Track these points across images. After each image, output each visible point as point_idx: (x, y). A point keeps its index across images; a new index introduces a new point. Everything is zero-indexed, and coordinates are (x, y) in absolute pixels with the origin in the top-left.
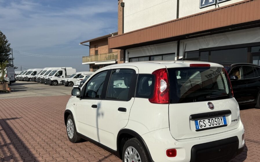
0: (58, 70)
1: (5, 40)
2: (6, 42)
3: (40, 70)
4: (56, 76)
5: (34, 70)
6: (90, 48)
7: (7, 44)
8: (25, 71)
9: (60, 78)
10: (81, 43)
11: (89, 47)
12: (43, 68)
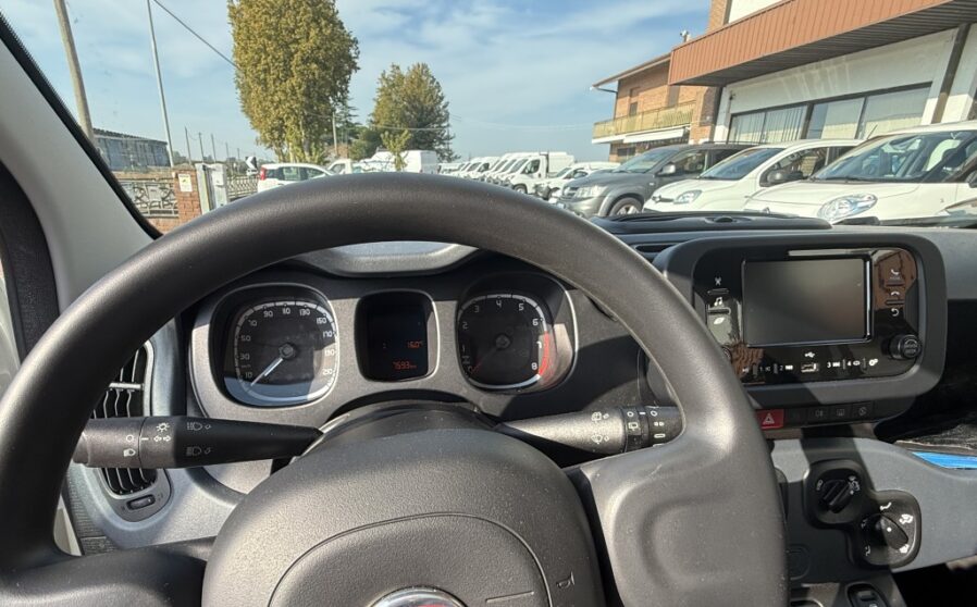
0: (530, 159)
1: (440, 94)
2: (442, 98)
3: (496, 159)
4: (523, 172)
5: (484, 161)
6: (617, 98)
7: (443, 103)
8: (466, 163)
9: (532, 177)
10: (596, 86)
11: (615, 95)
12: (501, 155)
